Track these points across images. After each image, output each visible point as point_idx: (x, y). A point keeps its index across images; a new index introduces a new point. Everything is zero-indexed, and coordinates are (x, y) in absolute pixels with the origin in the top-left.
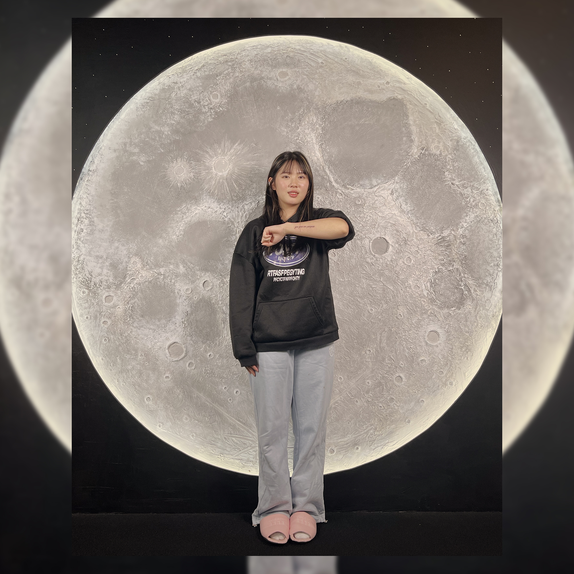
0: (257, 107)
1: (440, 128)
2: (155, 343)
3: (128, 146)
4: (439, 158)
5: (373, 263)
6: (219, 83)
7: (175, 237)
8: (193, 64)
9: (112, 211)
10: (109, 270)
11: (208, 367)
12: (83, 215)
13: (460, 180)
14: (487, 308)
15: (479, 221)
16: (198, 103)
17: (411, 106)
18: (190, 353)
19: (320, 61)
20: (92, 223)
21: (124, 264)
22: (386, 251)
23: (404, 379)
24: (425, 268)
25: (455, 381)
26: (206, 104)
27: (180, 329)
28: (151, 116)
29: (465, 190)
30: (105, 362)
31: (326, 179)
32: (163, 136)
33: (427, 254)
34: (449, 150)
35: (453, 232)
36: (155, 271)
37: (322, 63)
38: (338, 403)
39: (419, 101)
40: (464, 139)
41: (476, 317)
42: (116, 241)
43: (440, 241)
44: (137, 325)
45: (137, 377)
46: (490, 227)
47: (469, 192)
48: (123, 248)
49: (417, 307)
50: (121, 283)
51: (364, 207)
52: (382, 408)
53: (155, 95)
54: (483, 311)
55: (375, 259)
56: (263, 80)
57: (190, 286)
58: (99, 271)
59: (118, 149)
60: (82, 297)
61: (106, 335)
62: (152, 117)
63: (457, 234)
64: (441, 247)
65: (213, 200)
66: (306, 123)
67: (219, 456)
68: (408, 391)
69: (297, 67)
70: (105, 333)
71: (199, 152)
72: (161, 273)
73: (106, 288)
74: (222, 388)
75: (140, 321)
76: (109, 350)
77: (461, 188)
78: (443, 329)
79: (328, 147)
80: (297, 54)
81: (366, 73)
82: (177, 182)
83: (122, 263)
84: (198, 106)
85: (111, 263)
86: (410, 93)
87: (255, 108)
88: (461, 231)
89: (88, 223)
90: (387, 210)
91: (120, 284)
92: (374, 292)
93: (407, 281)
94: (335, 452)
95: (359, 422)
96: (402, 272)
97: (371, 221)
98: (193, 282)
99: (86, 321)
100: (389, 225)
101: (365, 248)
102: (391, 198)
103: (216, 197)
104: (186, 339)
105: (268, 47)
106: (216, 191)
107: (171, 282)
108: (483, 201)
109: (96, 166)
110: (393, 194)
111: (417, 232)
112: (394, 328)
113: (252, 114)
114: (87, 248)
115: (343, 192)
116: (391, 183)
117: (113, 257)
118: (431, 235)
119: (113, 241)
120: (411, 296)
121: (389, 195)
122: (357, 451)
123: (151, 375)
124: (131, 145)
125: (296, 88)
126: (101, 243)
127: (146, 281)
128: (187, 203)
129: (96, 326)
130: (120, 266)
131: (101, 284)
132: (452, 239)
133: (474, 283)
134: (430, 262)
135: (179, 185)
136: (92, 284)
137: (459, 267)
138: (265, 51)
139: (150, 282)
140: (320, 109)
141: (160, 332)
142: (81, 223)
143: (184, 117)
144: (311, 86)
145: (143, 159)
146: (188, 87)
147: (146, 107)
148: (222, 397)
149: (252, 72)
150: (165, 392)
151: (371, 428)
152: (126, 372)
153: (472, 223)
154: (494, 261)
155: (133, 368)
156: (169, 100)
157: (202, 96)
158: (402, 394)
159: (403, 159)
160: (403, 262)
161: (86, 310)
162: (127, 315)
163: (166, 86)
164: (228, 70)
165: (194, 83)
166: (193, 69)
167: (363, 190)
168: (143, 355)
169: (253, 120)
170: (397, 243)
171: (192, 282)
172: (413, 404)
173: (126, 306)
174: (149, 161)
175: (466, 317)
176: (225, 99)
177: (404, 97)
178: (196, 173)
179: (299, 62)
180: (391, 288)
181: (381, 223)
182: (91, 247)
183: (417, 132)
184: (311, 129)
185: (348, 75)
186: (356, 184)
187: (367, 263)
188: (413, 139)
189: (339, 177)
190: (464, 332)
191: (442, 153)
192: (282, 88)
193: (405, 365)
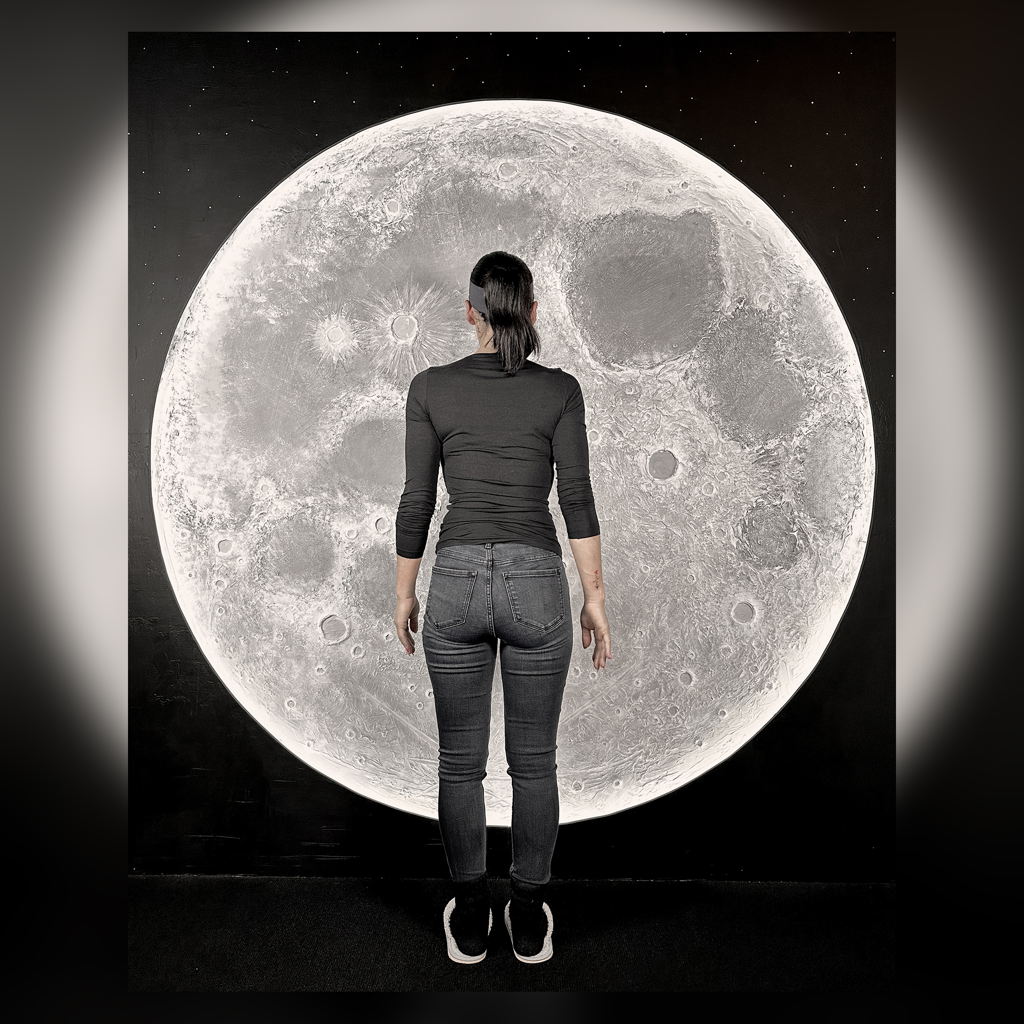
0: (463, 226)
1: (770, 265)
2: (300, 616)
3: (248, 291)
4: (767, 316)
5: (651, 493)
6: (399, 183)
7: (329, 446)
8: (355, 149)
9: (226, 402)
10: (223, 499)
11: (385, 655)
12: (178, 407)
13: (799, 354)
14: (833, 567)
15: (829, 423)
16: (364, 217)
17: (724, 226)
18: (357, 633)
19: (571, 144)
20: (192, 422)
21: (247, 489)
22: (673, 473)
23: (694, 679)
24: (736, 502)
25: (777, 682)
26: (377, 220)
27: (339, 595)
28: (286, 239)
29: (807, 372)
30: (221, 646)
31: (577, 352)
32: (307, 275)
33: (739, 479)
34: (785, 302)
35: (784, 443)
36: (299, 501)
37: (574, 148)
38: (589, 713)
39: (736, 217)
40: (811, 284)
41: (815, 581)
42: (234, 452)
43: (762, 457)
44: (271, 587)
45: (271, 669)
46: (847, 435)
47: (815, 376)
48: (245, 463)
49: (719, 563)
50: (245, 520)
51: (639, 400)
52: (658, 722)
53: (292, 203)
54: (828, 572)
55: (653, 486)
56: (474, 179)
57: (355, 527)
58: (208, 499)
59: (233, 297)
60: (181, 542)
61: (222, 603)
62: (288, 242)
63: (791, 446)
64: (763, 467)
65: (391, 385)
66: (546, 254)
67: (402, 792)
68: (700, 696)
69: (532, 155)
70: (220, 600)
71: (367, 303)
72: (307, 505)
73: (219, 528)
74: (407, 686)
75: (276, 580)
76: (227, 626)
77: (801, 368)
78: (760, 600)
79: (581, 297)
80: (532, 132)
81: (649, 167)
82: (331, 354)
83: (244, 488)
84: (364, 222)
85: (226, 488)
86: (723, 203)
87: (461, 227)
88: (796, 441)
89: (187, 421)
90: (676, 406)
91: (241, 522)
92: (651, 540)
93: (704, 522)
94: (583, 788)
95: (621, 742)
96: (697, 508)
97: (650, 423)
98: (360, 520)
99: (189, 580)
100: (680, 429)
101: (639, 467)
102: (684, 384)
103: (395, 381)
104: (350, 610)
105: (483, 119)
106: (396, 371)
107: (324, 519)
108: (837, 390)
109: (197, 327)
110: (688, 378)
111: (724, 442)
112: (681, 598)
113: (455, 239)
114: (187, 462)
115: (604, 374)
116: (685, 360)
117: (229, 478)
118: (747, 448)
119: (228, 452)
120: (710, 547)
121: (681, 379)
122: (617, 787)
123: (295, 666)
124: (253, 290)
125: (530, 193)
126: (210, 455)
127: (284, 518)
128: (348, 390)
129: (204, 589)
130: (242, 493)
131: (212, 521)
132: (781, 454)
133: (814, 527)
134: (743, 492)
135: (334, 359)
136: (197, 521)
137: (790, 500)
138: (478, 126)
139: (290, 519)
140: (569, 231)
141: (308, 599)
142: (175, 422)
143: (341, 243)
144: (555, 190)
145: (273, 315)
146: (348, 190)
147: (277, 223)
148: (407, 701)
149: (455, 164)
150: (317, 693)
151: (639, 752)
152: (255, 661)
153: (817, 428)
154: (849, 491)
155: (266, 654)
156: (316, 213)
157: (371, 206)
158: (691, 701)
159: (706, 319)
160: (700, 492)
161: (189, 563)
162: (254, 571)
163: (311, 188)
164: (414, 159)
165: (358, 183)
166: (355, 157)
167: (638, 370)
168: (282, 634)
169: (456, 249)
170: (691, 460)
171: (357, 520)
172: (708, 715)
173: (253, 558)
174: (283, 317)
175: (798, 581)
176: (410, 212)
177: (712, 209)
178: (363, 340)
179: (536, 145)
180: (679, 533)
181: (666, 427)
182: (193, 460)
183: (731, 272)
184: (553, 265)
185: (619, 170)
186: (627, 361)
187: (641, 492)
188: (725, 285)
189: (599, 348)
190: (795, 606)
191: (772, 308)
192: (507, 192)
193: (696, 656)
